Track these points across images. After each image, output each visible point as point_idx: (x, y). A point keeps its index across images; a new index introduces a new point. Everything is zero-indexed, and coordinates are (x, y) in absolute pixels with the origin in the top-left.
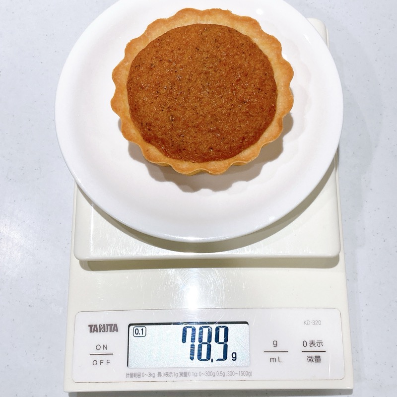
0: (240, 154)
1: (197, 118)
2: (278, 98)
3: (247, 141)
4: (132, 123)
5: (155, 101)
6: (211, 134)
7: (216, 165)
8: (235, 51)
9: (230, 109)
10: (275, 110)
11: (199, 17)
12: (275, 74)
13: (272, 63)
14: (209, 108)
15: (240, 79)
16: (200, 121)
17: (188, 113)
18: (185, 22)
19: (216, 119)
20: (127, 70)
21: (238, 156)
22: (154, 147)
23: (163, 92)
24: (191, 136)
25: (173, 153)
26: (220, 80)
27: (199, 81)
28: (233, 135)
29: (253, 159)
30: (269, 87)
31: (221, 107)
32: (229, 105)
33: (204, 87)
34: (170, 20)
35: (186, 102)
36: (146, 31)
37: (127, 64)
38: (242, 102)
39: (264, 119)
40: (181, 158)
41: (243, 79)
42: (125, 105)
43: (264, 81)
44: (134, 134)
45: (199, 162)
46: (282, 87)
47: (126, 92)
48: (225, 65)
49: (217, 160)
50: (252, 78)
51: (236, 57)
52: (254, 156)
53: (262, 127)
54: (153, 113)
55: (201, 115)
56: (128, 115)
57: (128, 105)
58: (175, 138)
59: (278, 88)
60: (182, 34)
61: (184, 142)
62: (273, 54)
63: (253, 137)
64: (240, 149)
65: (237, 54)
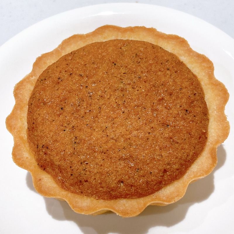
0: (160, 191)
1: (107, 142)
2: (210, 124)
3: (169, 175)
4: (27, 145)
5: (57, 118)
6: (122, 162)
7: (127, 205)
8: (158, 67)
9: (149, 133)
10: (206, 138)
11: (120, 33)
12: (206, 96)
13: (202, 83)
14: (122, 130)
15: (163, 99)
16: (110, 144)
17: (96, 135)
18: (105, 38)
19: (131, 144)
20: (32, 84)
21: (157, 194)
22: (49, 176)
23: (68, 109)
24: (97, 164)
25: (72, 185)
26: (138, 99)
27: (113, 99)
28: (151, 165)
29: (177, 199)
30: (199, 109)
31: (137, 130)
32: (147, 128)
33: (118, 105)
34: (88, 35)
35: (94, 122)
36: (60, 46)
37: (34, 78)
38: (165, 125)
39: (193, 148)
40: (82, 192)
41: (167, 98)
42: (23, 123)
43: (192, 102)
44: (27, 158)
45: (104, 199)
46: (215, 110)
47: (26, 108)
48: (145, 82)
49: (129, 198)
50: (178, 97)
51: (159, 73)
52: (178, 196)
53: (190, 157)
54: (52, 134)
55: (112, 139)
56: (24, 135)
57: (26, 124)
58: (76, 166)
59: (210, 112)
60: (98, 48)
61: (86, 171)
62: (204, 74)
63: (178, 169)
64: (160, 185)
65: (160, 71)
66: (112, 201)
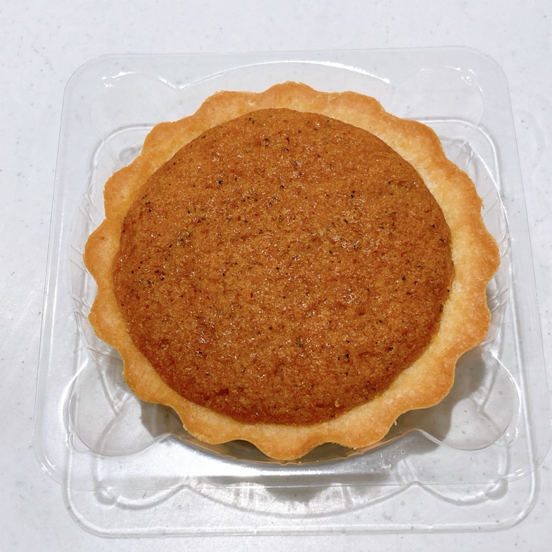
0: (199, 407)
1: (215, 281)
2: (363, 407)
3: (226, 402)
4: (142, 182)
5: (200, 187)
6: (195, 324)
7: (146, 377)
9: (271, 328)
10: (332, 417)
11: (429, 160)
12: (411, 368)
13: (431, 348)
14: (248, 286)
15: (345, 307)
16: (212, 288)
17: (215, 259)
18: (402, 145)
19: (231, 316)
20: (241, 111)
21: (191, 405)
22: (118, 245)
23: (229, 190)
24: (170, 293)
25: (123, 283)
26: (316, 273)
27: (290, 238)
28: (220, 366)
29: (201, 437)
30: (368, 372)
31: (264, 308)
32: (276, 319)
33: (286, 253)
34: (388, 118)
35: (233, 241)
36: (335, 94)
37: (252, 104)
38: (299, 342)
40: (123, 305)
41: (351, 312)
42: (169, 151)
43: (373, 355)
44: (123, 197)
45: (134, 341)
46: (394, 399)
47: (195, 135)
48: (355, 261)
49: (158, 372)
51: (386, 271)
52: (209, 436)
53: (275, 412)
54: (172, 200)
55: (225, 284)
56: (156, 166)
57: (173, 154)
58: (148, 269)
59: (387, 393)
60: (364, 151)
61: (150, 287)
62: (450, 338)
63: (244, 408)
64: (203, 399)
65: (392, 268)
66: (139, 353)
